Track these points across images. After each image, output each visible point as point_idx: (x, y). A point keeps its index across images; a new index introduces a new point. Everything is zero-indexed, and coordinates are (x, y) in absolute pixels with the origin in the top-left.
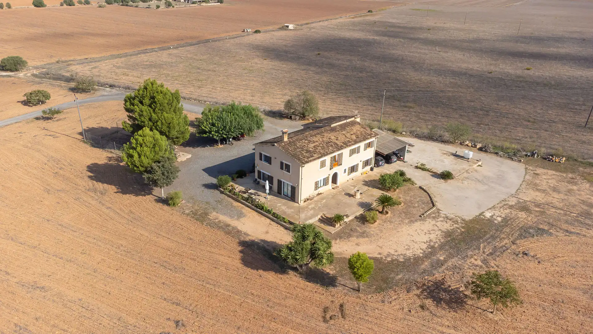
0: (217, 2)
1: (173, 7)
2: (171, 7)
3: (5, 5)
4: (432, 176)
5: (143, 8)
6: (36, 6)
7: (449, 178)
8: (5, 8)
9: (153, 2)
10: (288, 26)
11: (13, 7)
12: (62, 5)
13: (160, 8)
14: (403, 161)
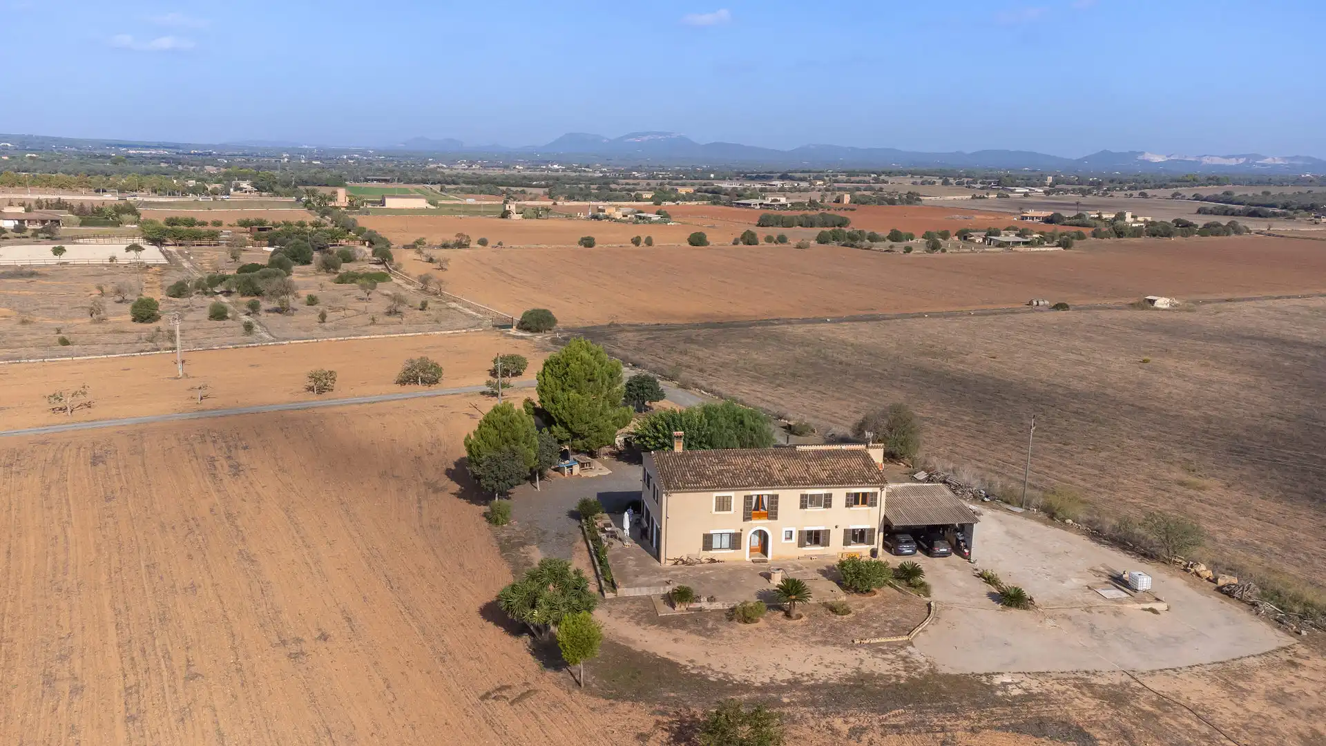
0: (1057, 246)
1: (944, 251)
2: (939, 251)
3: (643, 239)
4: (991, 595)
5: (880, 251)
6: (691, 243)
7: (1017, 606)
8: (642, 244)
9: (914, 241)
10: (1152, 302)
11: (656, 244)
12: (735, 243)
13: (913, 252)
14: (967, 557)
